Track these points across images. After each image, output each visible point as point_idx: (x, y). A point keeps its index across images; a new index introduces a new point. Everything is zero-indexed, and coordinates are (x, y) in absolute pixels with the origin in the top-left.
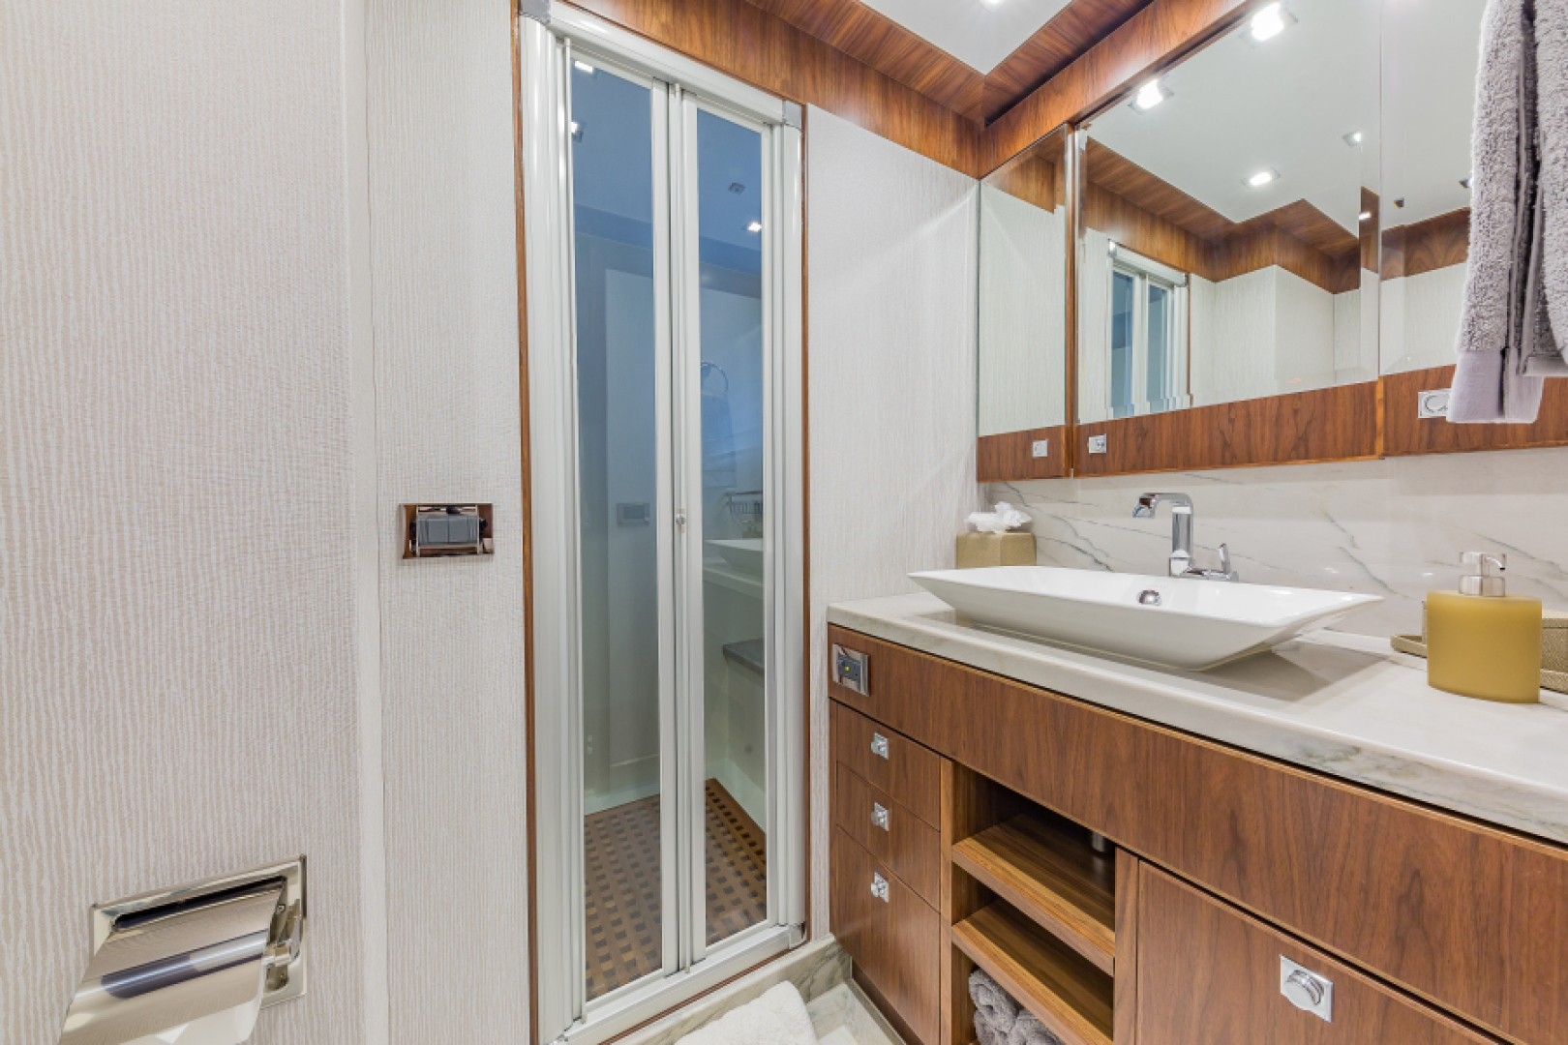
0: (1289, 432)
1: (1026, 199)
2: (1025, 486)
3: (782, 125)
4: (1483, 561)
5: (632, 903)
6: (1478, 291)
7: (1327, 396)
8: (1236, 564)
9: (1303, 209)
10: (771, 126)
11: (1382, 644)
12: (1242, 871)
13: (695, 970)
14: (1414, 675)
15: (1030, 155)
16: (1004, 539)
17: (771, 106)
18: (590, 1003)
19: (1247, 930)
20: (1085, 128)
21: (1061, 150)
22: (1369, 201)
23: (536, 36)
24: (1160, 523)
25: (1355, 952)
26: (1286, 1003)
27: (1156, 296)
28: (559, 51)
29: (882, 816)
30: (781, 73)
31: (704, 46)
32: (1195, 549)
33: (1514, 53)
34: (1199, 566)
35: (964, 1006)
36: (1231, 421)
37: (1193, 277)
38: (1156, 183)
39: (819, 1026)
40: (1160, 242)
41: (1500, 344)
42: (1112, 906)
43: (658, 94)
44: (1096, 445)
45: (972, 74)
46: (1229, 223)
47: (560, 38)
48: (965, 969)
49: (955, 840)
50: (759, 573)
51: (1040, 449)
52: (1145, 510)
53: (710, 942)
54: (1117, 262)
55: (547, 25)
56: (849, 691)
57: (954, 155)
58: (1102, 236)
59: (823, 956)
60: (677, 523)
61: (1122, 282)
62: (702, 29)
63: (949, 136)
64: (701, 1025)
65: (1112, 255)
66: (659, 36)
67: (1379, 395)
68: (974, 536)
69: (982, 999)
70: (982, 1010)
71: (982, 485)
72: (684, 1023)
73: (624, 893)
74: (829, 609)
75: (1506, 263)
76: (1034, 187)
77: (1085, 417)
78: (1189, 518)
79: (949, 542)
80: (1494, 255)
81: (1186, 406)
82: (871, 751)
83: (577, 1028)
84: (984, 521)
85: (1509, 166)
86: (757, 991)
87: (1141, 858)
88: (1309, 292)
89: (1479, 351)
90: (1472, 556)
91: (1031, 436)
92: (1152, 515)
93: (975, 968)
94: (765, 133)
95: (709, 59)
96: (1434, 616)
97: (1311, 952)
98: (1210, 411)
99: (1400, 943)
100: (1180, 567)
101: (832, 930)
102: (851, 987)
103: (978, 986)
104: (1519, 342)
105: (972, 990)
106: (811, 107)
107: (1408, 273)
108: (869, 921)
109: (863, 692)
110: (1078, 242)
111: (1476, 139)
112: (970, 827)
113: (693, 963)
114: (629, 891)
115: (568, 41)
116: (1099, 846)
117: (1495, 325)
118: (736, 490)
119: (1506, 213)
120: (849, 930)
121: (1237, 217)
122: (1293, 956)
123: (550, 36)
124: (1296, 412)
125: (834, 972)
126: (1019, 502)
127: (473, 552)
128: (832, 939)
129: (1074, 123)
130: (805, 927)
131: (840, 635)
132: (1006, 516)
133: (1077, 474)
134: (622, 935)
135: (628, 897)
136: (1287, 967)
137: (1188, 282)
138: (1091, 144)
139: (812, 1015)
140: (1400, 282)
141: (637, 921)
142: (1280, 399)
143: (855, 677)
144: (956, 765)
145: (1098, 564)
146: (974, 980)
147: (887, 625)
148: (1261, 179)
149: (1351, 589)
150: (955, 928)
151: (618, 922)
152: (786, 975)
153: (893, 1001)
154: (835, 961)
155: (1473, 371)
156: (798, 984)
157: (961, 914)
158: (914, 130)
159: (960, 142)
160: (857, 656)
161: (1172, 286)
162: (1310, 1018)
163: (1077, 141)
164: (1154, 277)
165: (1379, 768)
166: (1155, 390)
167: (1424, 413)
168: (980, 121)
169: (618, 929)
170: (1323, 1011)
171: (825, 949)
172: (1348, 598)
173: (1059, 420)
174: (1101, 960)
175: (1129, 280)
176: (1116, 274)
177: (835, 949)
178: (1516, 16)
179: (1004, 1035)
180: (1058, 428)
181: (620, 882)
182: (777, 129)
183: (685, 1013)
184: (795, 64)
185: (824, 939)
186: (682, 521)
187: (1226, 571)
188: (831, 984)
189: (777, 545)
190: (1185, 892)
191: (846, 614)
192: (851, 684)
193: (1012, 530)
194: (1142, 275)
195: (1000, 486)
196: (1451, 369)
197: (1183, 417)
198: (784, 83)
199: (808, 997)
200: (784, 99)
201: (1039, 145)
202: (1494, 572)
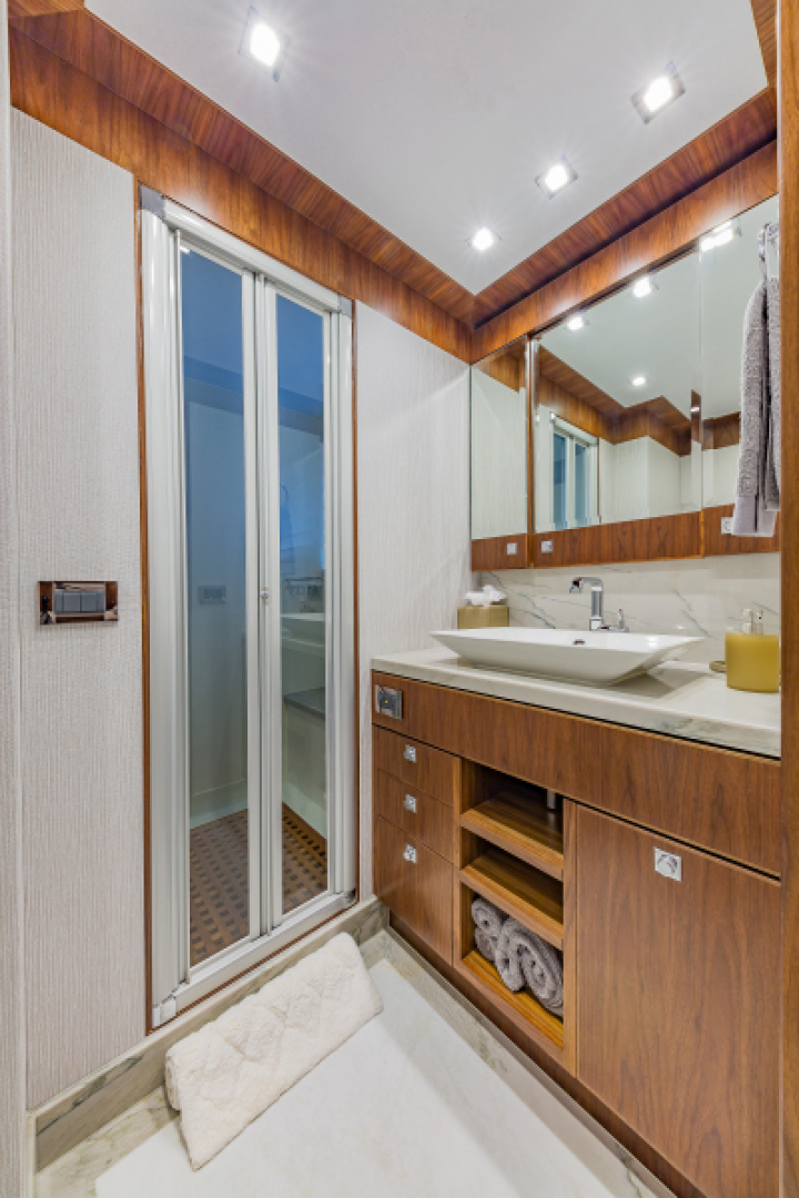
0: (656, 541)
1: (500, 380)
2: (502, 574)
3: (338, 313)
4: (752, 614)
5: (217, 896)
6: (744, 463)
7: (675, 519)
8: (628, 623)
9: (662, 402)
10: (330, 312)
11: (705, 667)
12: (633, 800)
13: (275, 933)
14: (719, 683)
15: (503, 353)
16: (491, 611)
17: (331, 299)
18: (194, 968)
19: (637, 835)
20: (538, 339)
21: (523, 349)
22: (696, 400)
23: (154, 226)
24: (584, 599)
25: (691, 837)
26: (659, 875)
27: (579, 451)
28: (171, 239)
29: (411, 803)
30: (337, 277)
31: (282, 249)
32: (604, 615)
33: (758, 337)
34: (607, 624)
35: (469, 925)
36: (624, 533)
37: (602, 441)
38: (578, 377)
39: (369, 961)
40: (581, 416)
41: (755, 492)
42: (561, 840)
43: (247, 280)
44: (546, 546)
45: (466, 294)
46: (620, 407)
47: (172, 229)
48: (469, 898)
49: (463, 810)
50: (321, 639)
51: (512, 549)
52: (576, 588)
53: (285, 911)
54: (556, 428)
55: (162, 217)
56: (386, 717)
57: (454, 346)
58: (548, 409)
59: (368, 912)
60: (262, 599)
61: (559, 441)
62: (280, 237)
63: (452, 333)
64: (280, 972)
65: (553, 422)
66: (250, 238)
67: (702, 520)
68: (470, 608)
69: (480, 917)
70: (481, 927)
71: (476, 573)
72: (267, 973)
73: (209, 890)
74: (373, 661)
75: (757, 449)
76: (506, 373)
77: (541, 528)
78: (601, 593)
79: (453, 612)
80: (751, 444)
81: (598, 524)
82: (403, 758)
83: (183, 988)
84: (476, 598)
85: (758, 398)
86: (322, 942)
87: (577, 802)
88: (667, 454)
89: (745, 496)
90: (747, 612)
91: (506, 540)
92: (580, 592)
93: (476, 896)
94: (326, 317)
95: (286, 258)
96: (731, 647)
97: (671, 842)
98: (612, 527)
99: (713, 827)
100: (596, 625)
101: (375, 892)
102: (388, 931)
103: (477, 910)
104: (763, 491)
105: (473, 912)
106: (359, 304)
107: (716, 446)
108: (402, 881)
109: (399, 718)
110: (533, 412)
111: (742, 379)
112: (472, 802)
113: (273, 928)
114: (213, 888)
115: (179, 233)
116: (551, 804)
117: (752, 482)
118: (295, 577)
119: (756, 421)
120: (387, 890)
121: (626, 404)
122: (662, 847)
123: (164, 228)
124: (659, 529)
125: (376, 923)
126: (498, 585)
127: (101, 619)
128: (374, 898)
129: (531, 335)
130: (354, 894)
131: (379, 678)
132: (489, 595)
133: (536, 566)
134: (210, 921)
135: (213, 893)
136: (658, 853)
137: (598, 444)
138: (541, 349)
139: (362, 954)
140: (711, 451)
141: (221, 910)
142: (651, 521)
143: (391, 706)
144: (462, 758)
145: (549, 625)
146: (475, 906)
147: (414, 669)
148: (639, 381)
149: (689, 635)
150: (463, 872)
151: (206, 912)
152: (343, 928)
153: (419, 933)
154: (376, 916)
155: (742, 506)
156: (352, 933)
157: (467, 861)
158: (429, 327)
159: (458, 338)
160: (392, 692)
161: (588, 445)
162: (670, 881)
163: (532, 348)
164: (578, 439)
165: (701, 729)
166: (579, 513)
167: (724, 531)
168: (471, 326)
169: (206, 918)
170: (677, 876)
171: (370, 906)
172: (686, 639)
173: (524, 530)
174: (555, 873)
175: (563, 439)
176: (556, 436)
177: (377, 905)
178: (759, 317)
179: (494, 939)
180: (524, 535)
181: (206, 883)
182: (334, 316)
183: (268, 966)
184: (347, 271)
185: (368, 899)
186: (265, 597)
187: (622, 627)
188: (374, 931)
189: (335, 615)
190: (603, 820)
191: (384, 663)
192: (388, 712)
193: (494, 603)
194: (571, 437)
195: (486, 574)
196: (732, 507)
197: (597, 530)
198: (339, 283)
199: (359, 942)
200: (339, 294)
201: (509, 347)
202: (757, 621)
